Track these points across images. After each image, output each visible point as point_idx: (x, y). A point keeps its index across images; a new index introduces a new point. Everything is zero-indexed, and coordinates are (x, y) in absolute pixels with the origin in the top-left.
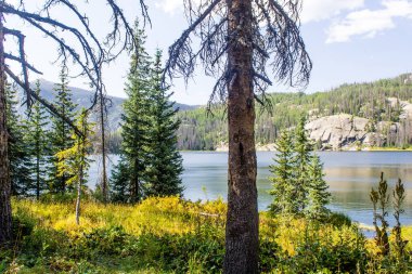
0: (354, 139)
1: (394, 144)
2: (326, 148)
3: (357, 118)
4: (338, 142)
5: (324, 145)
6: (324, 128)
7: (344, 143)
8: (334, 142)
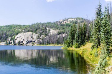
0: (32, 41)
1: (43, 43)
2: (22, 44)
3: (34, 34)
4: (26, 42)
5: (21, 43)
6: (22, 37)
7: (28, 43)
8: (25, 42)
